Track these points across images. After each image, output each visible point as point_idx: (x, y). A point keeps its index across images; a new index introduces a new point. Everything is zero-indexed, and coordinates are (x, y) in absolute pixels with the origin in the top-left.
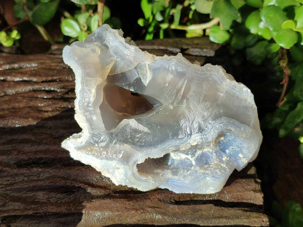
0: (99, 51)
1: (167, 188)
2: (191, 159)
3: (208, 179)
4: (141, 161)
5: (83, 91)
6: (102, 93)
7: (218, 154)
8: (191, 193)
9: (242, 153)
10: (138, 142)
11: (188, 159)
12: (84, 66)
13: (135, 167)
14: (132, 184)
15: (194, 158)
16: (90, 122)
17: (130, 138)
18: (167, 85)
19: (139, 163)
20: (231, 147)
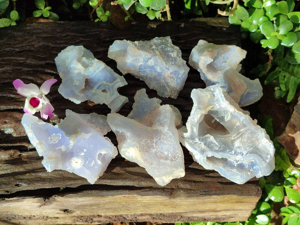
0: (209, 96)
1: (218, 171)
2: (235, 163)
3: (238, 176)
4: (210, 156)
5: (194, 114)
6: (203, 117)
7: (249, 167)
8: (228, 179)
9: (261, 171)
10: (211, 147)
11: (234, 163)
12: (199, 103)
13: (206, 157)
14: (202, 163)
15: (237, 163)
16: (192, 129)
17: (208, 144)
18: (235, 127)
19: (208, 156)
20: (257, 166)
